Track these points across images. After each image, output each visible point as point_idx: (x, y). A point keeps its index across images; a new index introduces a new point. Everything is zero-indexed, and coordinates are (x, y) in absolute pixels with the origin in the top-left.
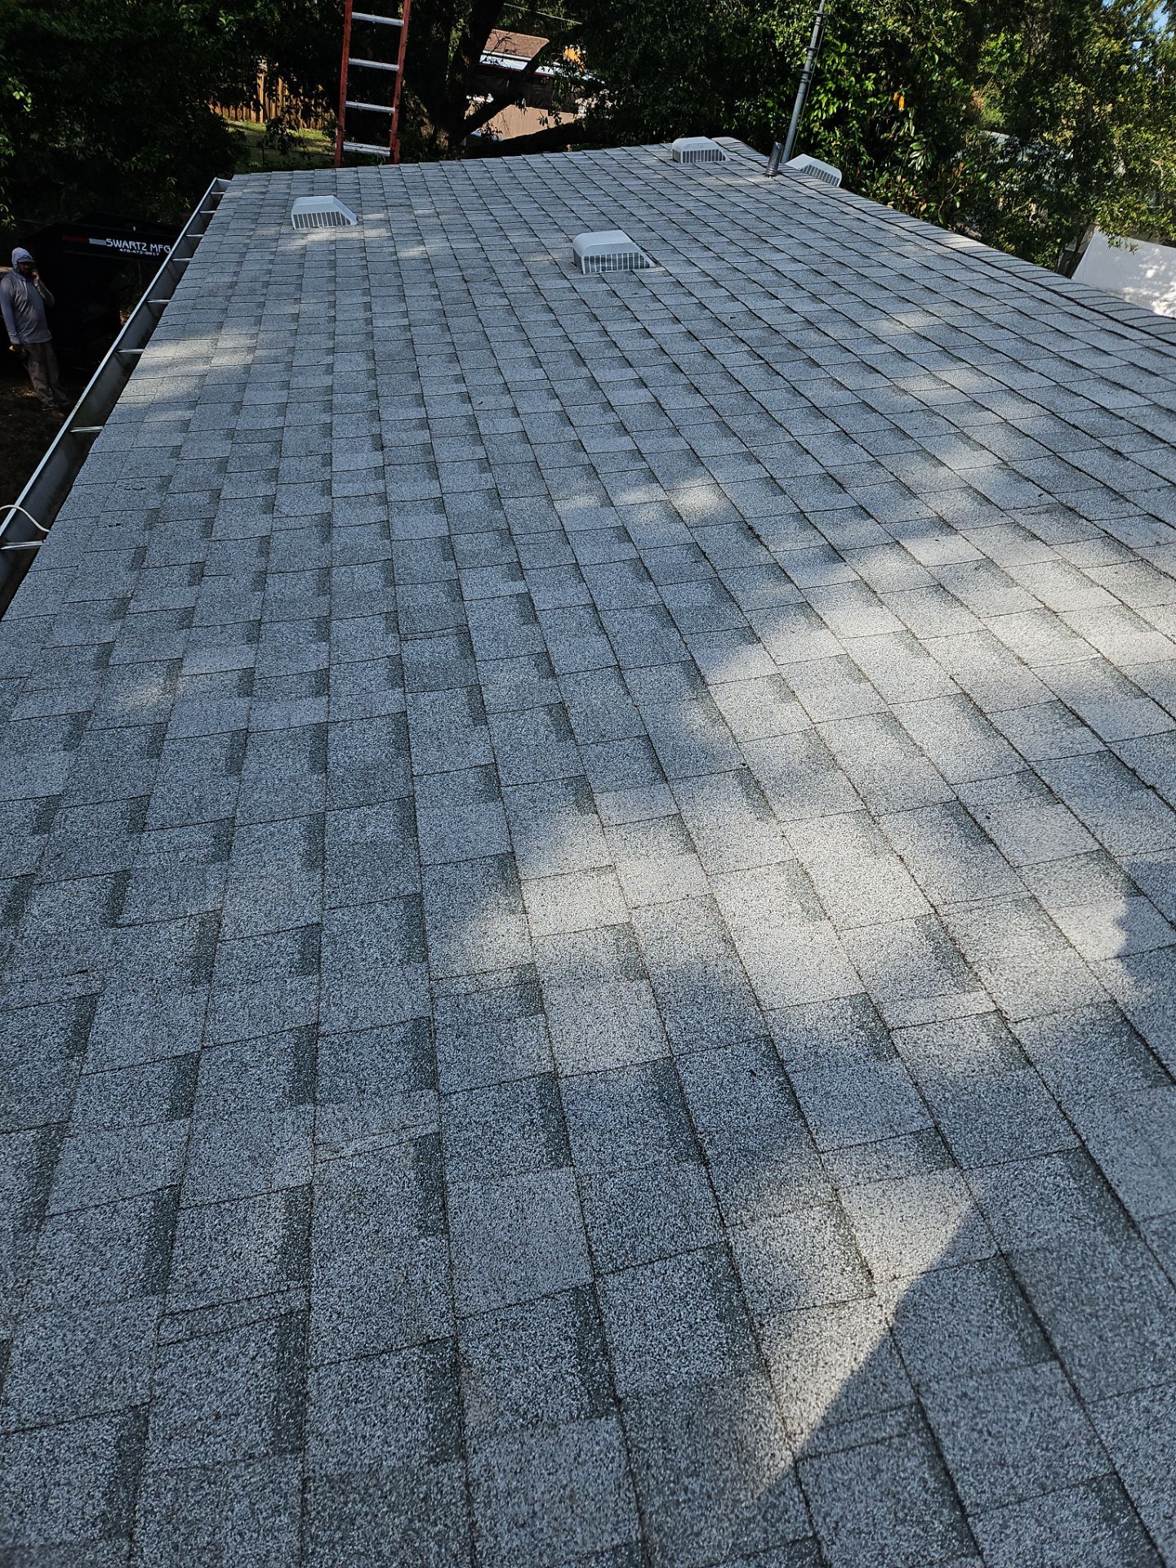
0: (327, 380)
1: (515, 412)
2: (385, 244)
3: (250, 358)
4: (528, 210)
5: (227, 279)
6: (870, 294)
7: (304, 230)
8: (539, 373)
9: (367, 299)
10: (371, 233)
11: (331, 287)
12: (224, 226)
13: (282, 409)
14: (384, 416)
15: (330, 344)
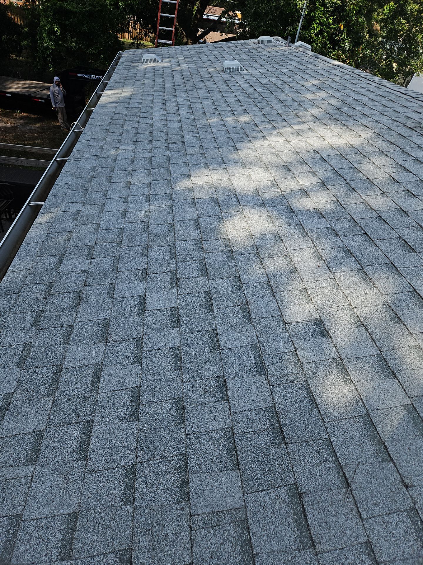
0: (152, 98)
1: (201, 103)
2: (169, 67)
3: (131, 93)
4: (212, 57)
5: (125, 76)
6: (305, 76)
7: (146, 64)
8: (209, 95)
9: (164, 80)
10: (165, 64)
11: (154, 77)
12: (123, 63)
13: (141, 103)
14: (167, 104)
15: (153, 90)
